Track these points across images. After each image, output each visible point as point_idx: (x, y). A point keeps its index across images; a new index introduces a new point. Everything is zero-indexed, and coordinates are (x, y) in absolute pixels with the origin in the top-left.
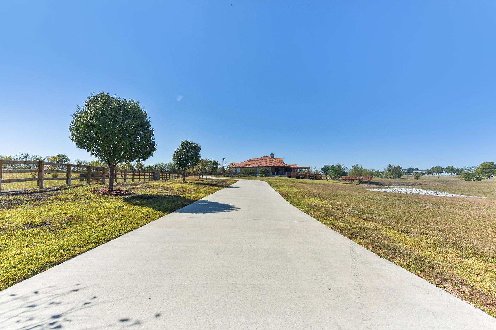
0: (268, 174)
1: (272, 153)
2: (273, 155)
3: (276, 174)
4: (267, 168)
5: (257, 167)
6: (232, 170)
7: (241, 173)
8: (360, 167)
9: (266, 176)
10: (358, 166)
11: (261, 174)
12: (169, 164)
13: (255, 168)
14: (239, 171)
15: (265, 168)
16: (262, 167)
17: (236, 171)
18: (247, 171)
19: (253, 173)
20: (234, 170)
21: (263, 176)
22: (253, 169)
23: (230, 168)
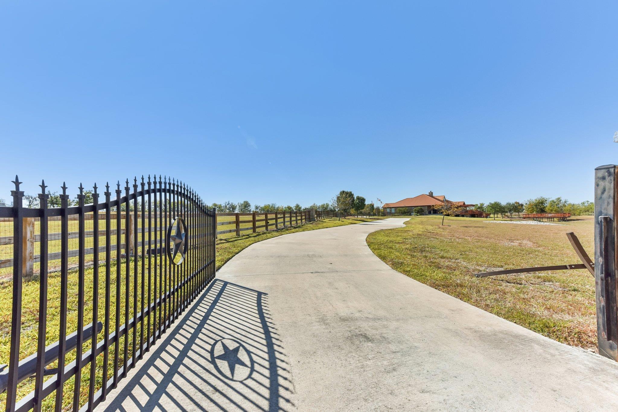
0: (423, 213)
1: (431, 191)
2: (432, 193)
3: (432, 213)
4: (422, 207)
5: (412, 207)
6: (386, 211)
7: (395, 213)
8: (563, 200)
9: (420, 215)
10: (561, 200)
11: (416, 213)
12: (322, 206)
13: (409, 208)
14: (393, 211)
15: (420, 207)
16: (417, 206)
17: (391, 211)
18: (401, 210)
19: (408, 213)
20: (388, 210)
21: (418, 215)
22: (407, 208)
23: (384, 208)
